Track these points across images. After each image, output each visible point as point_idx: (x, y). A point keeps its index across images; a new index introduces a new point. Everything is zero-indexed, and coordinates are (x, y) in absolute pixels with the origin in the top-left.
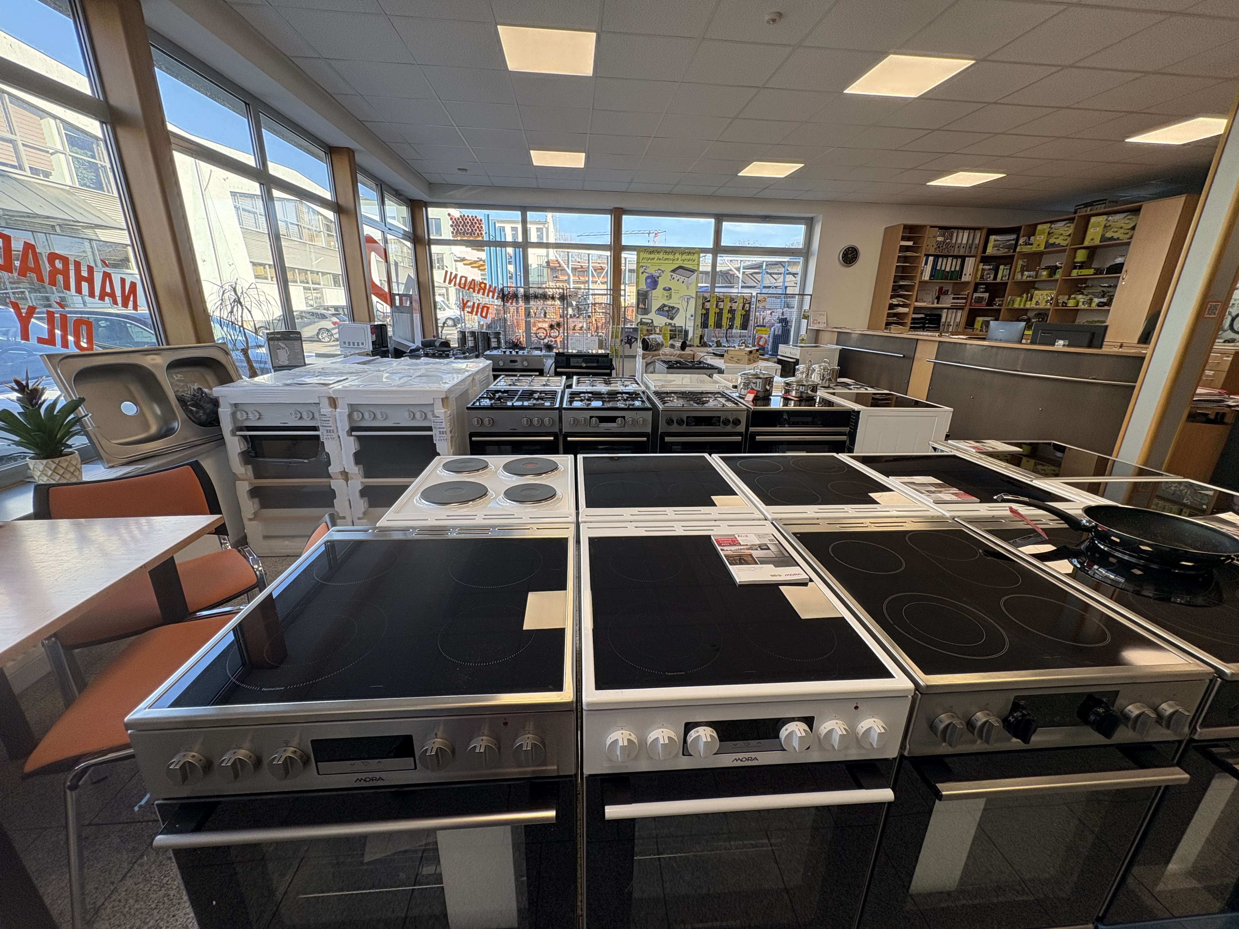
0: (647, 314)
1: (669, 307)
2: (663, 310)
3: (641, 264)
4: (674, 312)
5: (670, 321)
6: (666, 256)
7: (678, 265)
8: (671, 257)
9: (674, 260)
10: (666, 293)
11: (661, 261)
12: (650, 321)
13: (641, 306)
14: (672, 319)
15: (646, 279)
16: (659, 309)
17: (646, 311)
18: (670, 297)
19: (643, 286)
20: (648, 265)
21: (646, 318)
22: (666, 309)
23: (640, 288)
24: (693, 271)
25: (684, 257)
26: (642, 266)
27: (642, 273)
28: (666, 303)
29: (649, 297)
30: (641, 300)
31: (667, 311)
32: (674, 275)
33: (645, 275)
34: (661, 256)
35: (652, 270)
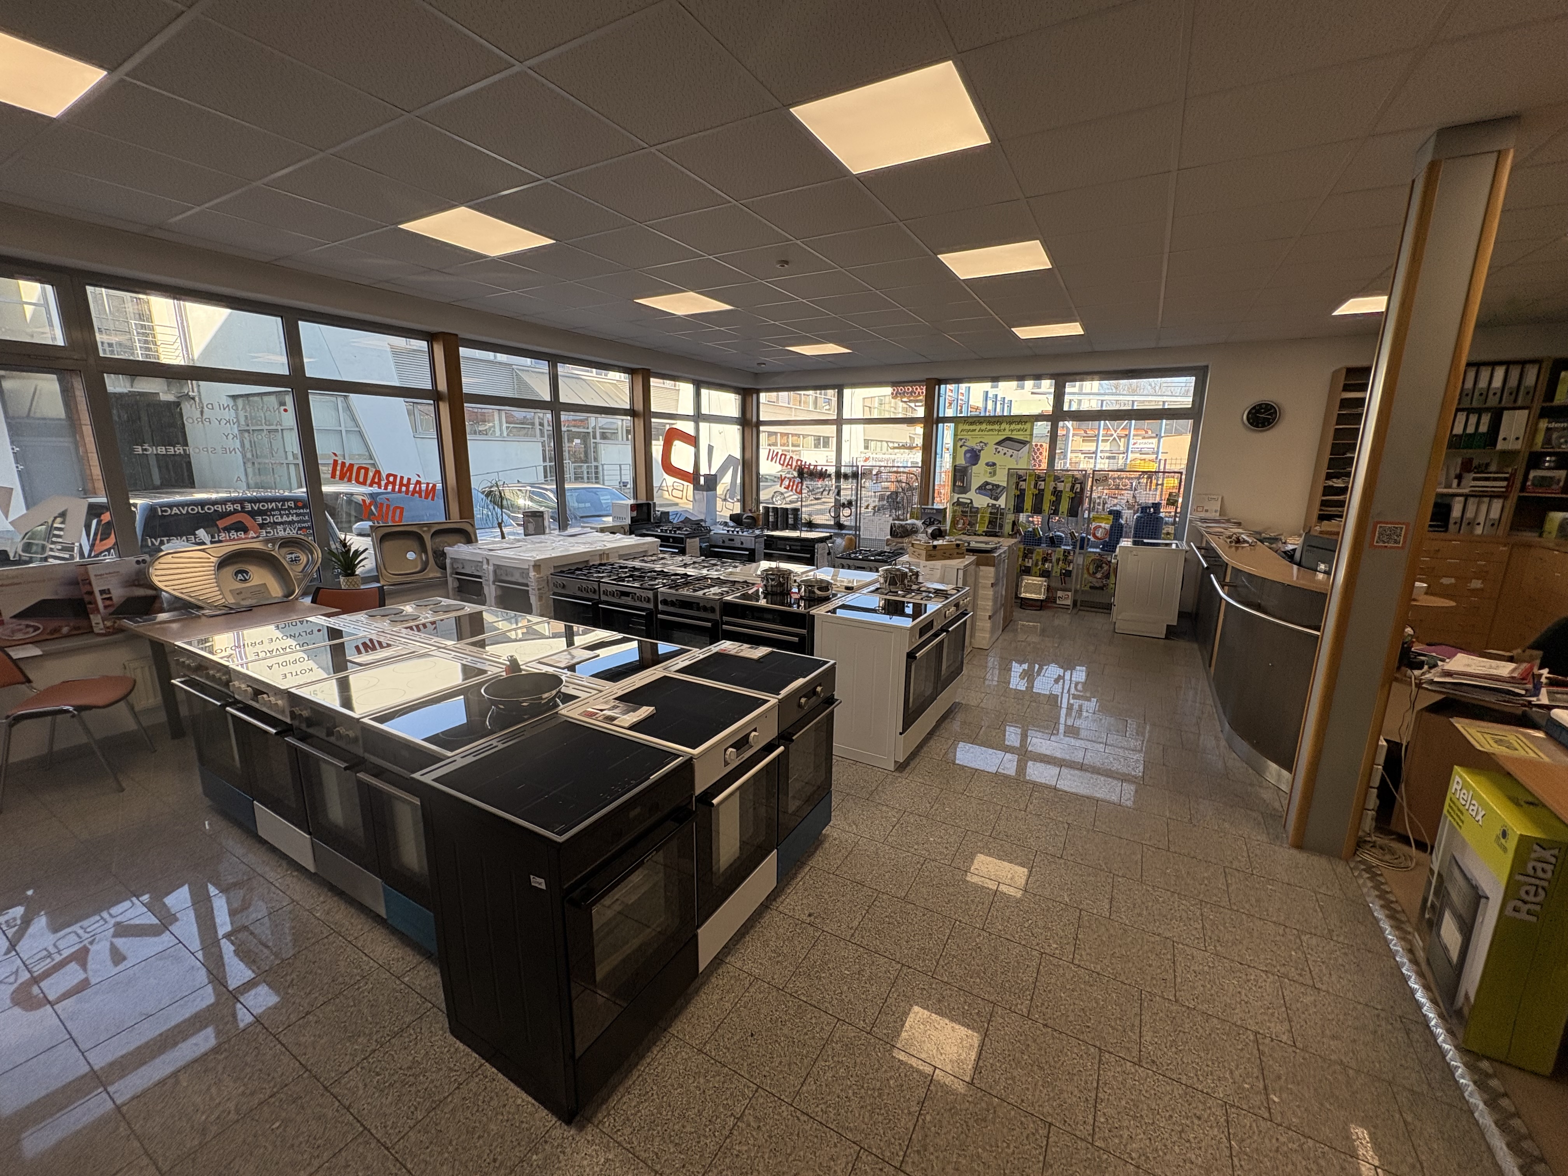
0: (965, 493)
1: (993, 485)
2: (985, 489)
3: (959, 437)
4: (998, 491)
5: (994, 502)
6: (990, 427)
7: (1004, 437)
8: (996, 427)
9: (999, 431)
10: (989, 469)
11: (983, 433)
12: (969, 501)
13: (958, 483)
14: (996, 499)
15: (965, 454)
16: (980, 488)
17: (964, 490)
18: (993, 474)
19: (961, 461)
20: (967, 437)
21: (964, 498)
22: (990, 487)
23: (957, 463)
24: (1024, 443)
25: (1013, 426)
26: (961, 439)
27: (961, 446)
28: (989, 480)
29: (969, 474)
30: (958, 477)
31: (990, 490)
32: (1000, 448)
33: (964, 449)
34: (984, 426)
35: (973, 443)
